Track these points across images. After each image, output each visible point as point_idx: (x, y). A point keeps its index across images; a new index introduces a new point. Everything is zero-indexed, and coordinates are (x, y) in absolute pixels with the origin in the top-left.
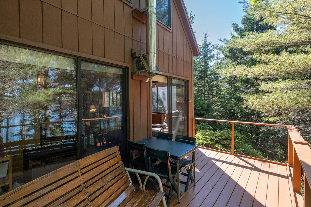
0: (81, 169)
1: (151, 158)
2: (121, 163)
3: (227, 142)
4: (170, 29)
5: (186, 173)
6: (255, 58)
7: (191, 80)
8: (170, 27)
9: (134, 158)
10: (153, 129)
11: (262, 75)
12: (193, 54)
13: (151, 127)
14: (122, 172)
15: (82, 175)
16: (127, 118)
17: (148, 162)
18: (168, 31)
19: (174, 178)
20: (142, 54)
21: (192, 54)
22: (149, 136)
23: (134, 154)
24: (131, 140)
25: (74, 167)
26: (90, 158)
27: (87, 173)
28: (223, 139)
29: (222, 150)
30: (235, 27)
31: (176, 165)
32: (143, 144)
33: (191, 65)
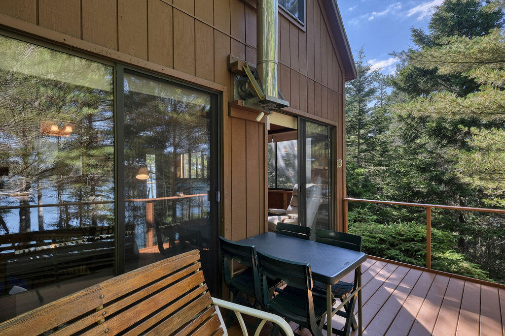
0: (105, 305)
1: (267, 278)
2: (203, 286)
3: (414, 246)
4: (303, 26)
5: (343, 310)
6: (475, 78)
7: (340, 126)
8: (303, 21)
9: (233, 274)
10: (270, 218)
11: (489, 111)
12: (344, 79)
13: (267, 214)
14: (206, 309)
15: (107, 319)
16: (219, 192)
17: (262, 285)
18: (299, 28)
19: (318, 323)
20: (250, 67)
21: (342, 77)
22: (262, 230)
23: (233, 267)
24: (227, 237)
25: (84, 302)
26: (128, 278)
27: (120, 315)
28: (405, 241)
29: (404, 261)
30: (416, 36)
31: (325, 293)
32: (251, 248)
33: (340, 98)
